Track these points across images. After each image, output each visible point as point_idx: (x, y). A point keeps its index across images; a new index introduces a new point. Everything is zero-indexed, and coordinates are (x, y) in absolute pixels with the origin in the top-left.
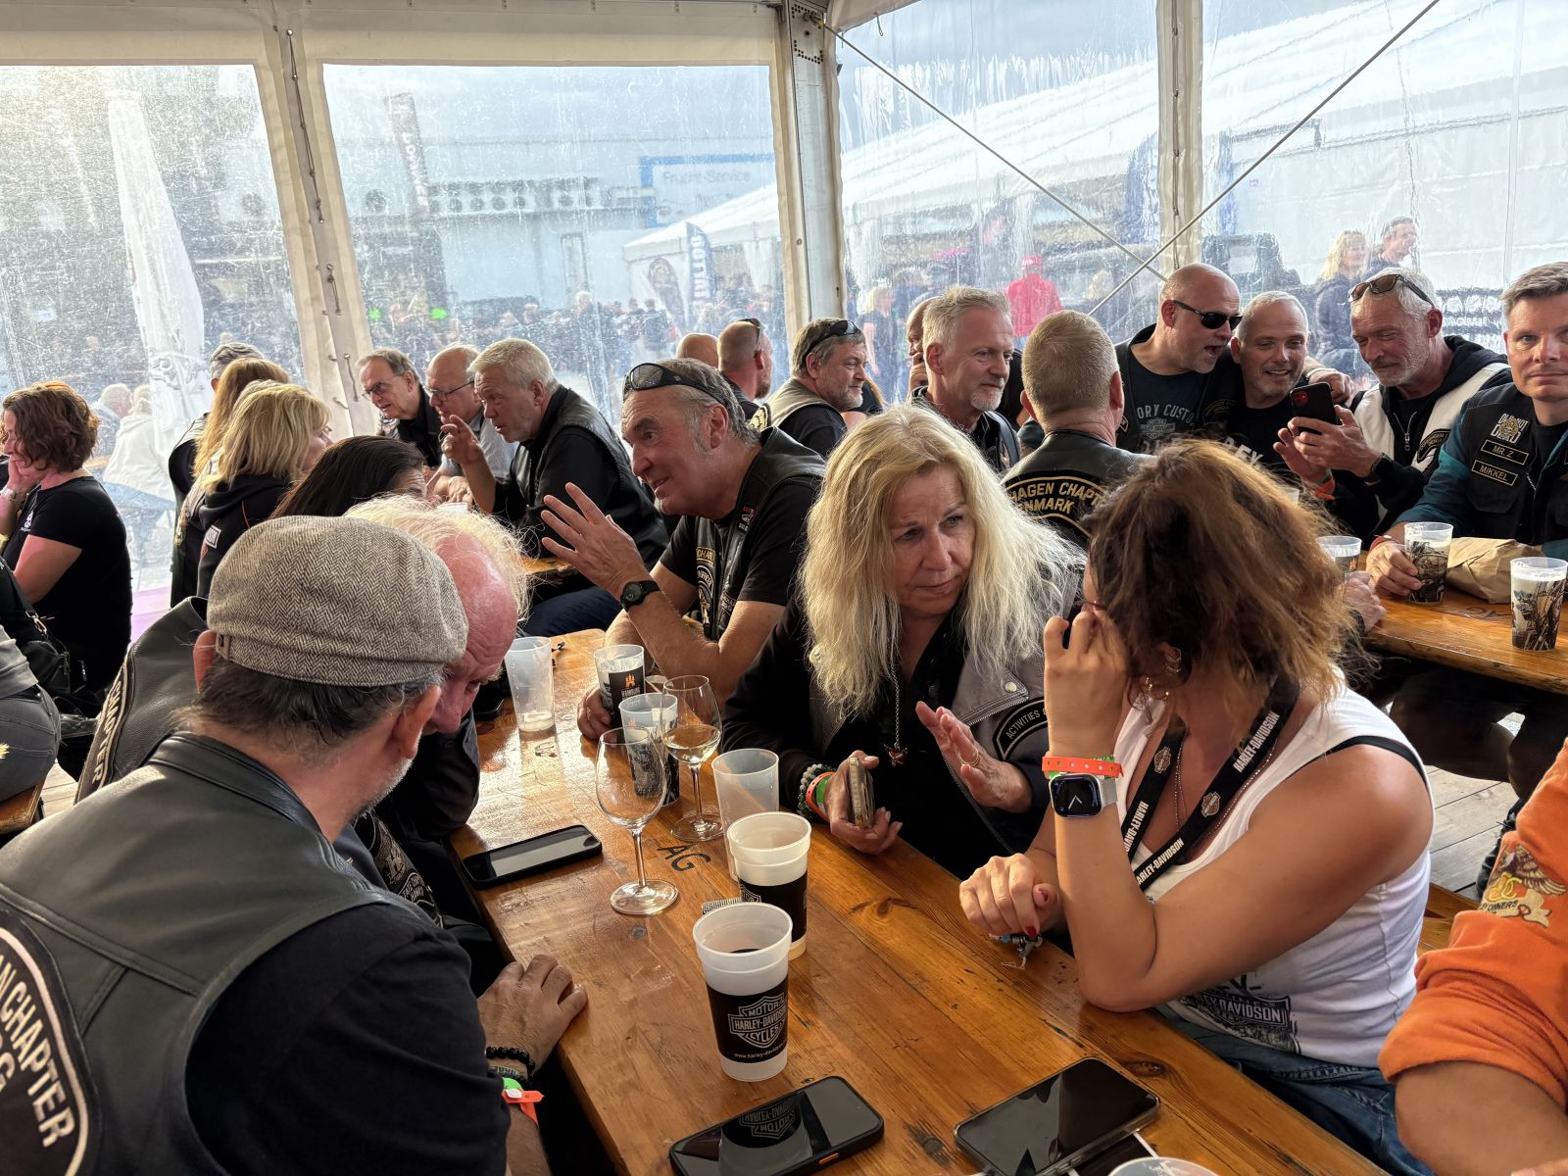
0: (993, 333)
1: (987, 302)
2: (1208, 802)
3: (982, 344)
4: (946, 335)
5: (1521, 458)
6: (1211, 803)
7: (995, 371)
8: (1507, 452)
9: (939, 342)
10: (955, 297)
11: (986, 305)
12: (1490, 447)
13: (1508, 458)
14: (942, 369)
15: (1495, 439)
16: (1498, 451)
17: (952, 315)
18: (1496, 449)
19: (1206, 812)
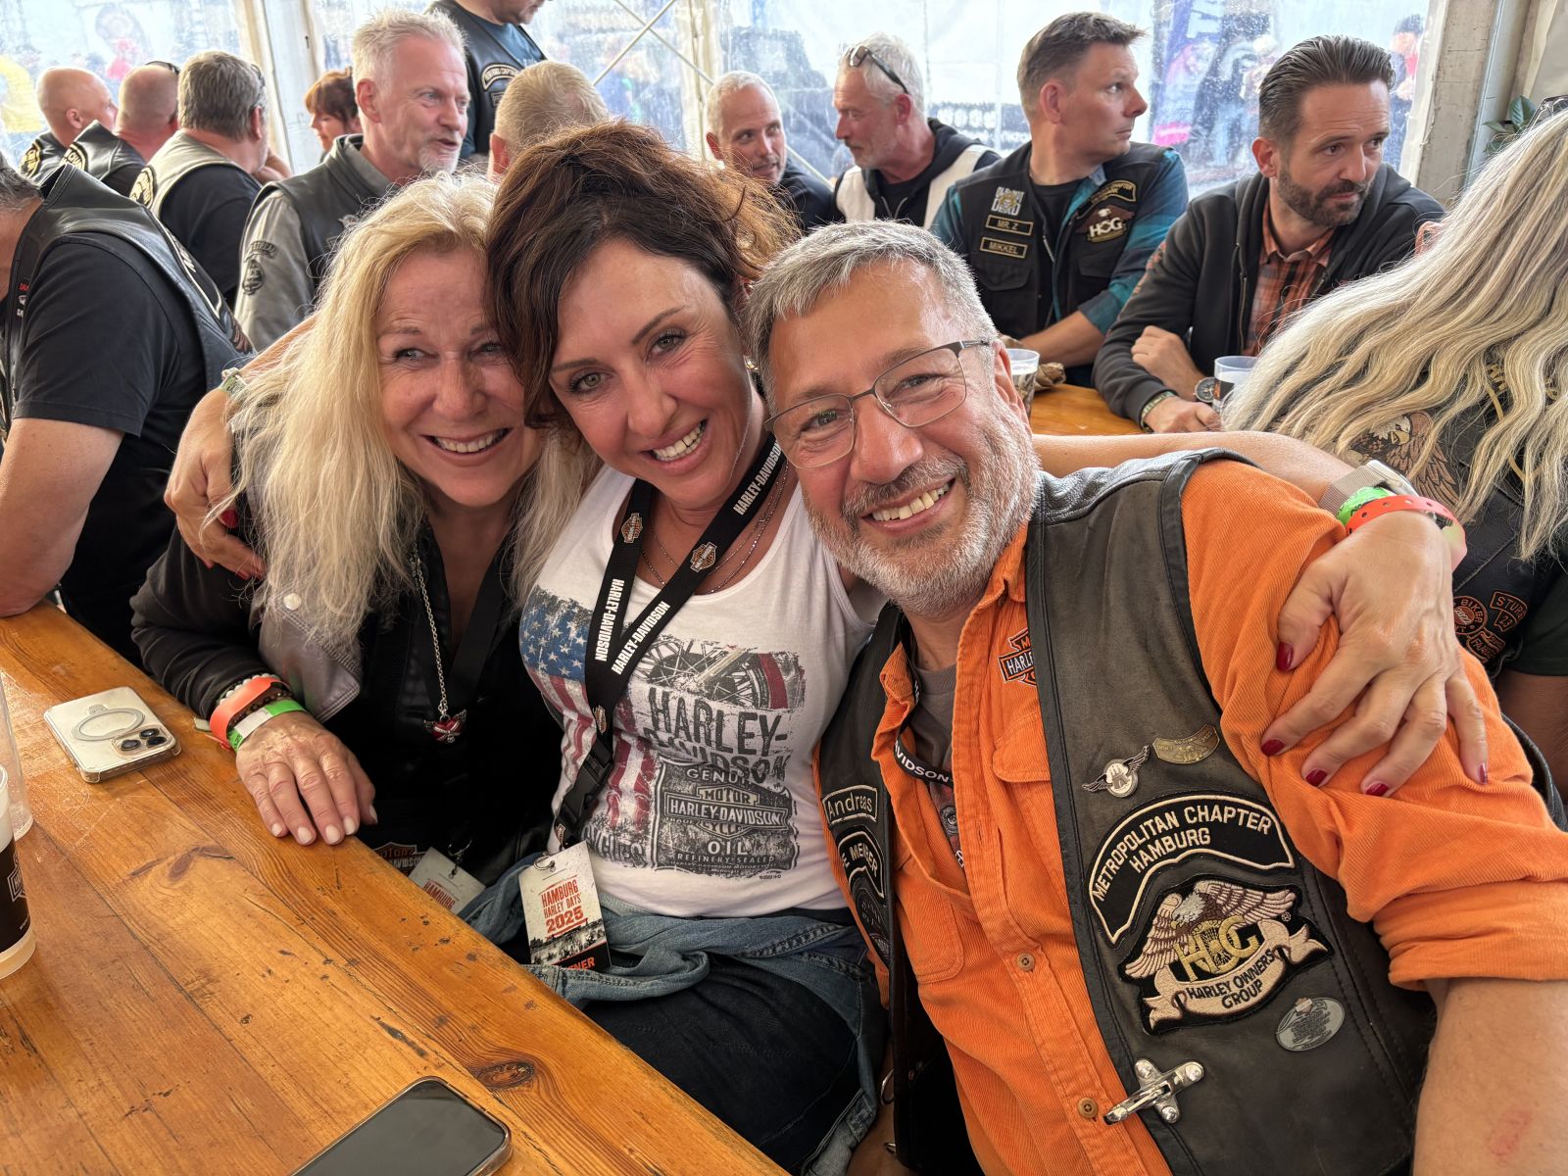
0: (439, 71)
1: (427, 28)
2: (700, 555)
3: (427, 84)
4: (379, 73)
5: (1026, 228)
6: (705, 556)
7: (444, 121)
8: (1011, 225)
9: (371, 78)
10: (386, 20)
11: (427, 33)
12: (994, 222)
13: (1014, 231)
14: (378, 115)
15: (997, 213)
16: (1003, 225)
17: (384, 42)
18: (1000, 224)
19: (697, 566)
